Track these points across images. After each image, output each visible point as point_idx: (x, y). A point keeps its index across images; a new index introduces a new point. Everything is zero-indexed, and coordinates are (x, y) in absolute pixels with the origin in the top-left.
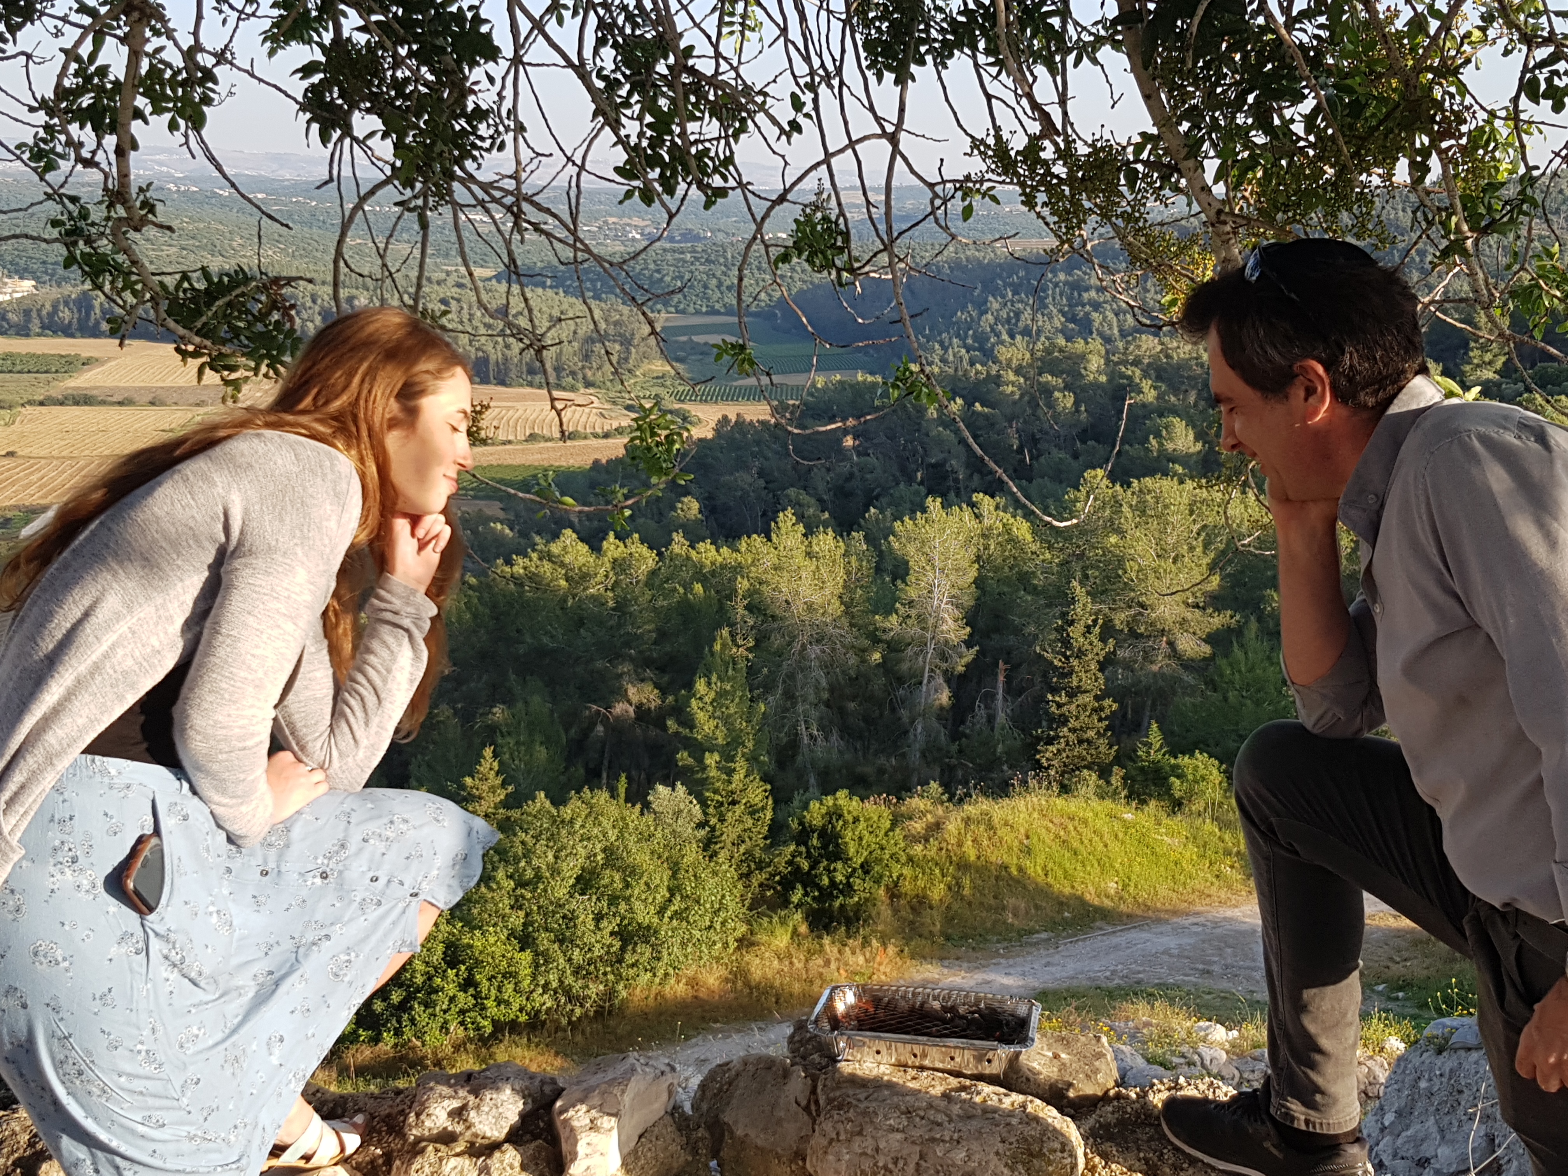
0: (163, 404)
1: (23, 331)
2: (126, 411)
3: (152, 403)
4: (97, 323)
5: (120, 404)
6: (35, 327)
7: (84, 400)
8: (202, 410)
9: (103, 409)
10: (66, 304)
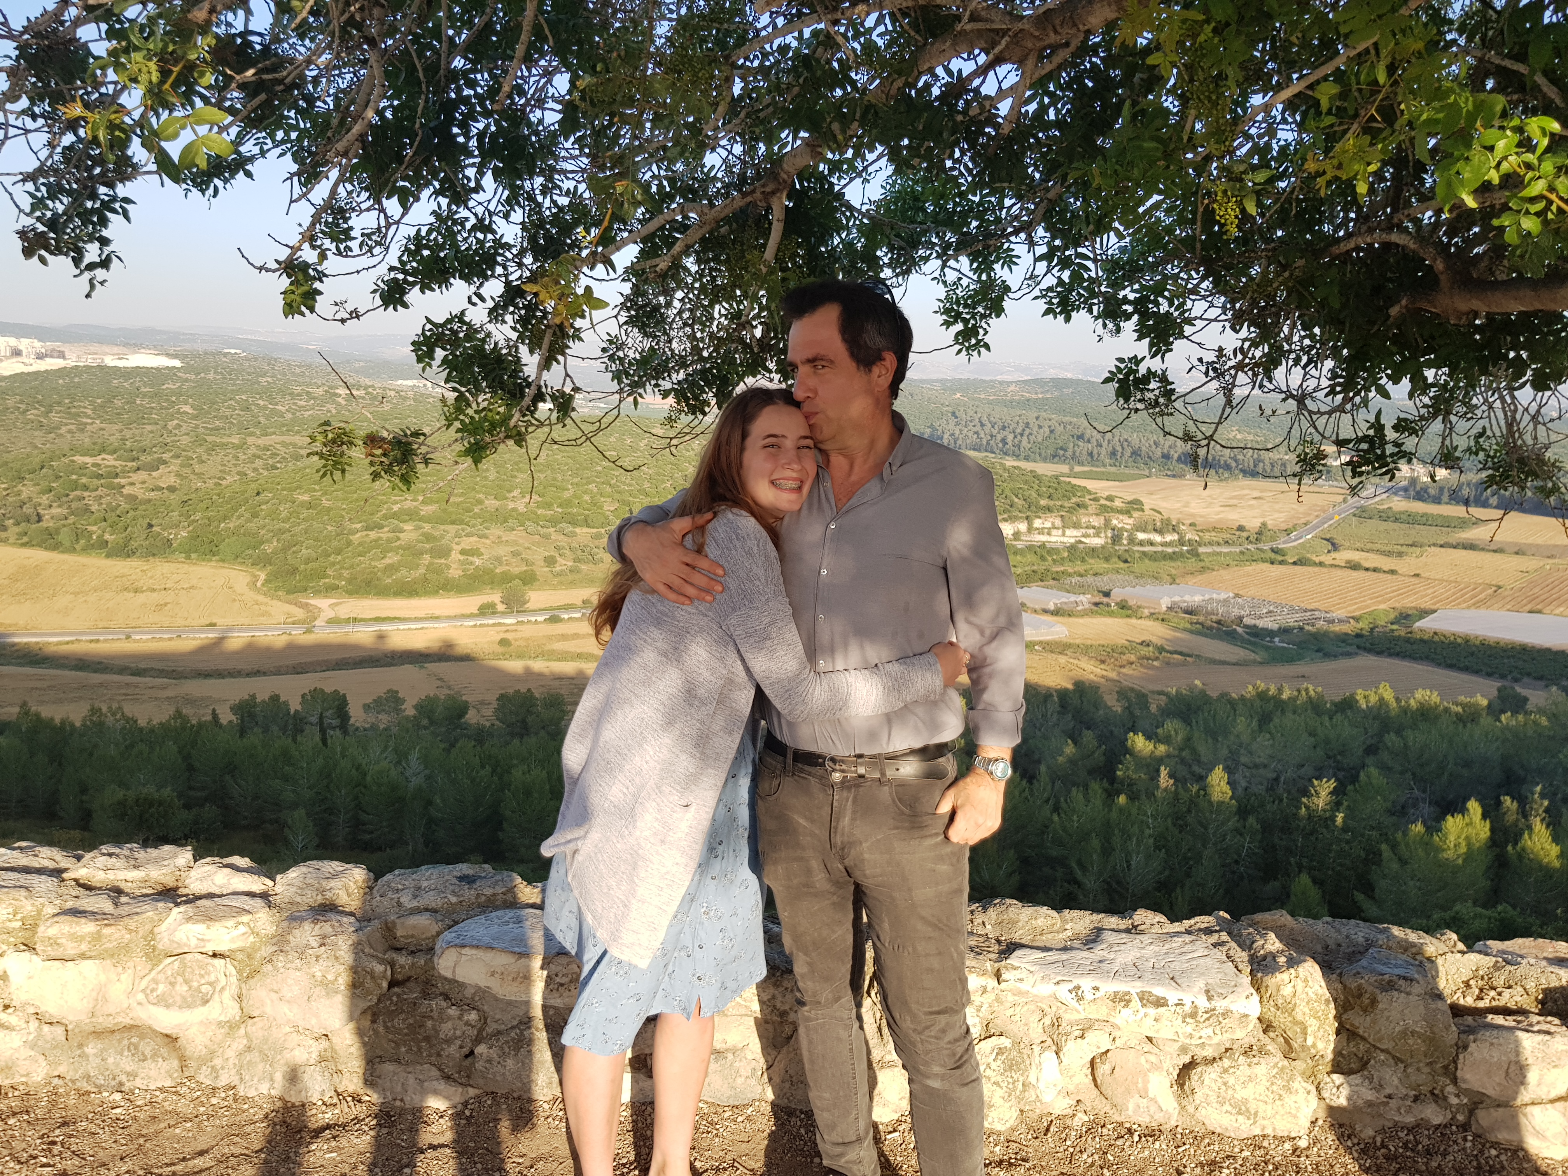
0: (1524, 554)
1: (1437, 500)
2: (1498, 556)
3: (1517, 553)
4: (1487, 499)
5: (1495, 551)
6: (1445, 498)
7: (1470, 546)
8: (1551, 561)
9: (1482, 553)
10: (1468, 485)
